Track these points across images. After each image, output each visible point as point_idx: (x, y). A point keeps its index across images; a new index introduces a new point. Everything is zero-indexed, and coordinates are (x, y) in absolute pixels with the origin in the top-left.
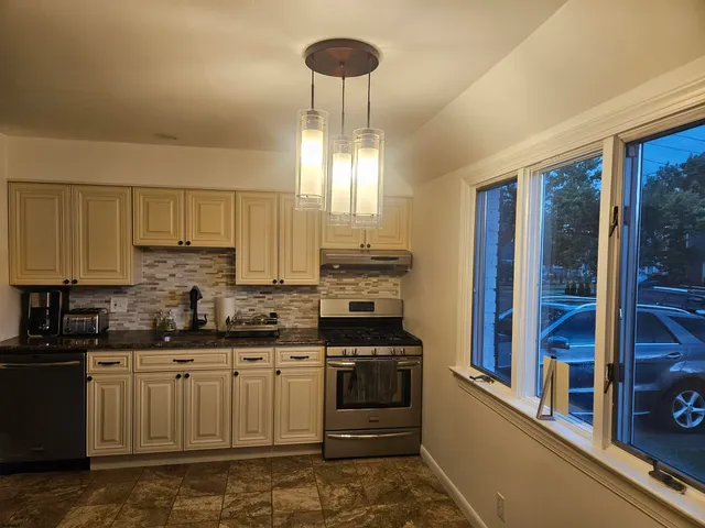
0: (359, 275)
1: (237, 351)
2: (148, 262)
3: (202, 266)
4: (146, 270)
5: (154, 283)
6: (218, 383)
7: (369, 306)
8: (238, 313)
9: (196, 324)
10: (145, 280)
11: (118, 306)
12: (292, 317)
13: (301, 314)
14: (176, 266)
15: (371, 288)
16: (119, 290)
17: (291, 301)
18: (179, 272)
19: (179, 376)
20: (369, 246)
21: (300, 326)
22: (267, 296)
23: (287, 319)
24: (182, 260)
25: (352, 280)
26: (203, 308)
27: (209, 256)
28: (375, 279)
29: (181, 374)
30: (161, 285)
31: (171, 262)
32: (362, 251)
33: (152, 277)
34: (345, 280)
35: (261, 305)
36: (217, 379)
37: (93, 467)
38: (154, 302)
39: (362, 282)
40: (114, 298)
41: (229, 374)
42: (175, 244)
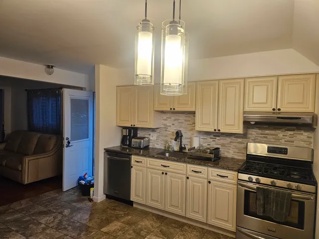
0: (279, 129)
1: (189, 166)
2: (164, 118)
3: (185, 121)
4: (163, 121)
5: (166, 128)
6: (180, 180)
7: (284, 151)
8: (201, 146)
9: (182, 149)
10: (163, 126)
11: (153, 137)
12: (231, 152)
13: (237, 151)
14: (175, 120)
15: (287, 138)
16: (153, 130)
17: (231, 142)
18: (176, 123)
19: (163, 173)
20: (279, 110)
21: (236, 157)
22: (218, 138)
23: (228, 152)
24: (177, 118)
25: (273, 132)
26: (185, 141)
27: (189, 115)
28: (292, 133)
29: (165, 172)
30: (169, 129)
31: (173, 118)
32: (274, 113)
33: (165, 125)
34: (267, 132)
35: (214, 143)
36: (179, 178)
37: (134, 205)
38: (166, 136)
39: (280, 134)
40: (152, 134)
41: (185, 177)
42: (169, 110)
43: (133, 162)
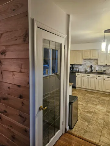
1: (97, 75)
2: (85, 61)
3: (93, 62)
6: (94, 80)
8: (99, 70)
9: (92, 71)
11: (80, 67)
16: (81, 65)
18: (89, 63)
19: (88, 78)
23: (108, 71)
26: (93, 68)
27: (94, 60)
31: (88, 61)
35: (103, 69)
37: (76, 88)
38: (85, 67)
40: (80, 66)
41: (96, 79)
42: (89, 58)
43: (76, 75)
